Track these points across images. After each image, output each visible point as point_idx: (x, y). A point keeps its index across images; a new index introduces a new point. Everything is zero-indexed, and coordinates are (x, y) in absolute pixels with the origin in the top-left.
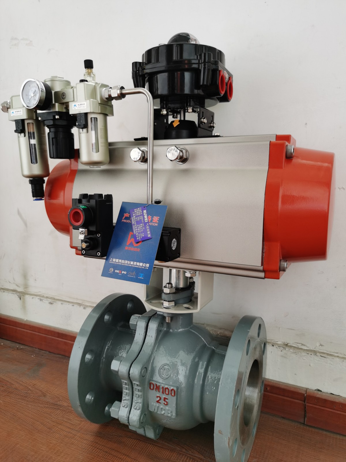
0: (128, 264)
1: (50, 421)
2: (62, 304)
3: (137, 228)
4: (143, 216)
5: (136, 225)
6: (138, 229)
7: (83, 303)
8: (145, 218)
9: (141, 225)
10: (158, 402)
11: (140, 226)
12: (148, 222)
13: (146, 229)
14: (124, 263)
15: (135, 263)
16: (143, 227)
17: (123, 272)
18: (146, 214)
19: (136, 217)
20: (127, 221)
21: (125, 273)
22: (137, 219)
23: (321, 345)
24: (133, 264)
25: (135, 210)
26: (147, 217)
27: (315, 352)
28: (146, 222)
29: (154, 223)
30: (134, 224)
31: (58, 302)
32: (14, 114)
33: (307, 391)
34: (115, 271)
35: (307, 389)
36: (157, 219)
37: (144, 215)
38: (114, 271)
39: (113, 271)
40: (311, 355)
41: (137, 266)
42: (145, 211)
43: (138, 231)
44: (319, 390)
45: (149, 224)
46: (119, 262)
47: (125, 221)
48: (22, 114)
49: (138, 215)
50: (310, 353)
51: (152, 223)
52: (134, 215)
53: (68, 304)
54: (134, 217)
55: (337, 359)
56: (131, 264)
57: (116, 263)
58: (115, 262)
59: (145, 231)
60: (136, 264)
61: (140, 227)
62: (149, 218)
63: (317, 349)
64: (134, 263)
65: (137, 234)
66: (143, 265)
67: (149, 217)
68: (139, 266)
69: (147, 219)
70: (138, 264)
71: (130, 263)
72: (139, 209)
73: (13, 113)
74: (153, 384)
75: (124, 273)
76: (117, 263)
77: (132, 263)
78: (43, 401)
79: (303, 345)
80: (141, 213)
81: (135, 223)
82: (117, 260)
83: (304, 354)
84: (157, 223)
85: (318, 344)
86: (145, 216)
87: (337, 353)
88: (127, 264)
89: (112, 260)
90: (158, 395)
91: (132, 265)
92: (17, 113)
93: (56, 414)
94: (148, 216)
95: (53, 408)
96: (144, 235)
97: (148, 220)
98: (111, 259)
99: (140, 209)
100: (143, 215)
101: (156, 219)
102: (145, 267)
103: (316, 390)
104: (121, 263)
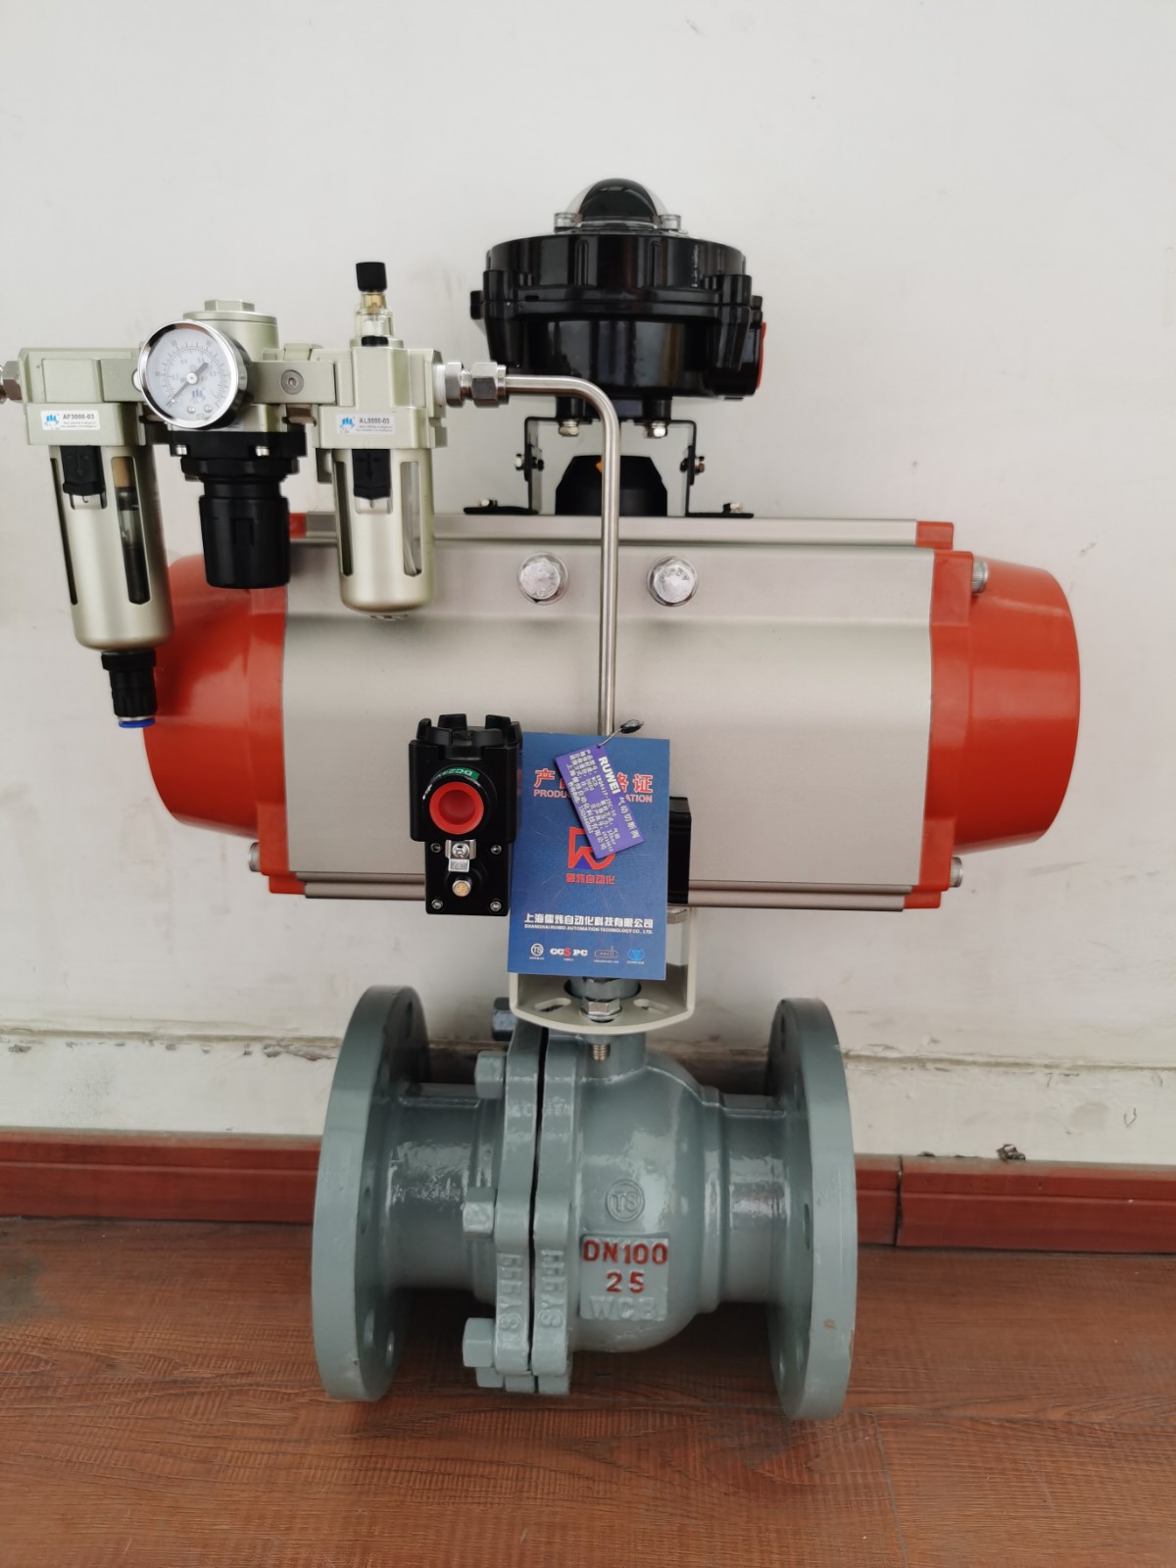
0: (588, 926)
1: (189, 1439)
2: (70, 1045)
3: (594, 814)
4: (603, 775)
5: (586, 806)
6: (598, 818)
7: (161, 1031)
8: (609, 781)
9: (603, 802)
10: (612, 1289)
11: (602, 807)
12: (621, 794)
13: (621, 816)
14: (574, 925)
15: (609, 921)
16: (610, 810)
17: (576, 952)
18: (610, 770)
19: (580, 781)
20: (550, 793)
21: (584, 953)
22: (587, 786)
23: (934, 1041)
24: (602, 924)
25: (572, 757)
26: (616, 778)
27: (921, 1062)
28: (614, 792)
29: (639, 793)
30: (580, 801)
31: (50, 1041)
32: (58, 426)
33: (904, 1164)
34: (552, 951)
35: (900, 1158)
36: (647, 783)
37: (605, 771)
38: (546, 952)
39: (542, 952)
40: (912, 1069)
41: (617, 927)
42: (604, 760)
43: (598, 822)
44: (927, 1155)
45: (625, 799)
46: (557, 922)
47: (543, 793)
48: (98, 428)
49: (585, 771)
50: (909, 1066)
51: (633, 796)
52: (573, 773)
53: (96, 1041)
54: (576, 780)
55: (976, 1071)
56: (596, 924)
57: (547, 927)
58: (544, 924)
59: (619, 823)
60: (611, 924)
61: (601, 811)
62: (622, 781)
63: (924, 1053)
64: (604, 921)
65: (598, 833)
66: (634, 924)
67: (620, 776)
68: (624, 928)
69: (616, 783)
70: (618, 921)
71: (593, 922)
72: (583, 754)
73: (50, 418)
74: (593, 1243)
75: (580, 955)
76: (552, 927)
77: (598, 921)
78: (121, 1384)
79: (887, 1047)
80: (595, 768)
81: (584, 799)
82: (549, 918)
83: (894, 1070)
84: (649, 794)
85: (925, 1040)
86: (607, 776)
87: (972, 1054)
88: (584, 926)
89: (531, 919)
90: (610, 1271)
91: (599, 927)
92: (70, 420)
93: (192, 1412)
94: (615, 774)
95: (171, 1394)
96: (619, 832)
97: (620, 787)
98: (529, 916)
99: (587, 754)
100: (600, 771)
101: (644, 781)
102: (641, 929)
103: (920, 1156)
104: (563, 925)
